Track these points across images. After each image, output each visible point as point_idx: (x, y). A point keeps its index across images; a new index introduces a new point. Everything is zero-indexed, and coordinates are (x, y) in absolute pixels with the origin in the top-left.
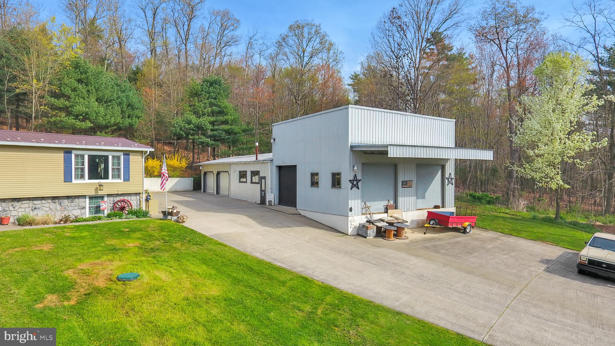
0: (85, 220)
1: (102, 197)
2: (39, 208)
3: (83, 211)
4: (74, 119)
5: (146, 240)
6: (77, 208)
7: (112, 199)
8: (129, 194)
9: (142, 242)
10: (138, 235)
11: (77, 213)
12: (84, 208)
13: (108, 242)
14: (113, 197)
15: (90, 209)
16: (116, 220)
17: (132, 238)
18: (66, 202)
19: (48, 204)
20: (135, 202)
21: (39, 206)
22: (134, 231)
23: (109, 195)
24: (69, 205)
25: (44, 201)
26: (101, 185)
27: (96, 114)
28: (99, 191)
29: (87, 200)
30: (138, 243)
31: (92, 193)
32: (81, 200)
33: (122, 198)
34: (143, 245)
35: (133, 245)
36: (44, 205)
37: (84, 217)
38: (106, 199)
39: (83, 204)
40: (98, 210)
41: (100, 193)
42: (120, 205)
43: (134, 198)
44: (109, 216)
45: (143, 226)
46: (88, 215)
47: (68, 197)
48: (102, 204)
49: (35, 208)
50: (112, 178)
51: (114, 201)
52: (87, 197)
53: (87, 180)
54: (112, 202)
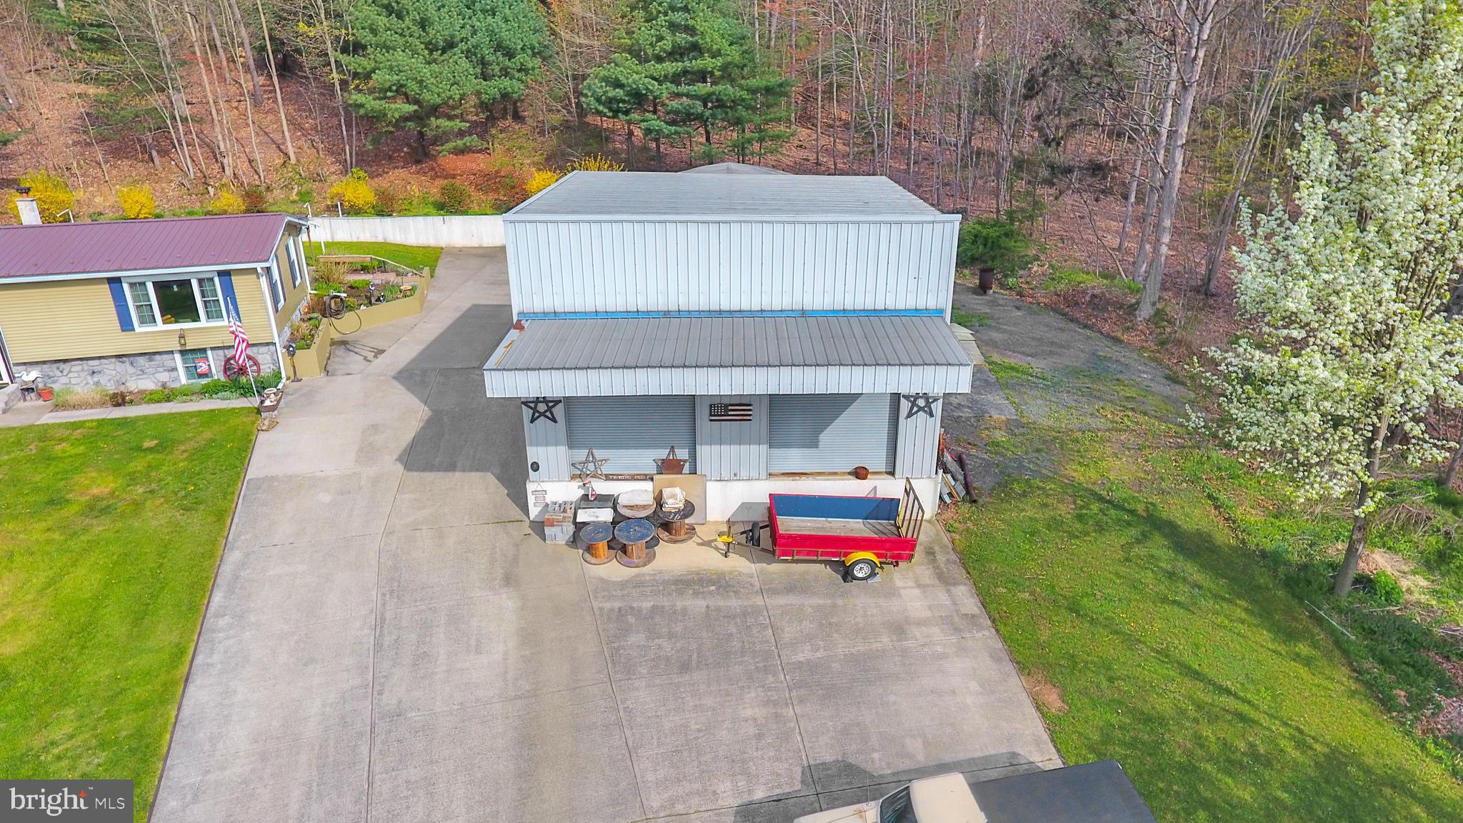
1: (204, 350)
3: (174, 374)
6: (161, 369)
7: (218, 354)
12: (174, 369)
17: (121, 472)
19: (112, 365)
20: (268, 357)
21: (99, 368)
23: (213, 348)
24: (148, 366)
25: (105, 363)
26: (188, 332)
29: (177, 357)
30: (112, 486)
35: (99, 491)
37: (177, 385)
38: (209, 354)
39: (171, 364)
43: (263, 349)
46: (184, 380)
47: (142, 355)
48: (200, 364)
49: (94, 373)
50: (208, 318)
51: (225, 356)
52: (174, 353)
53: (160, 326)
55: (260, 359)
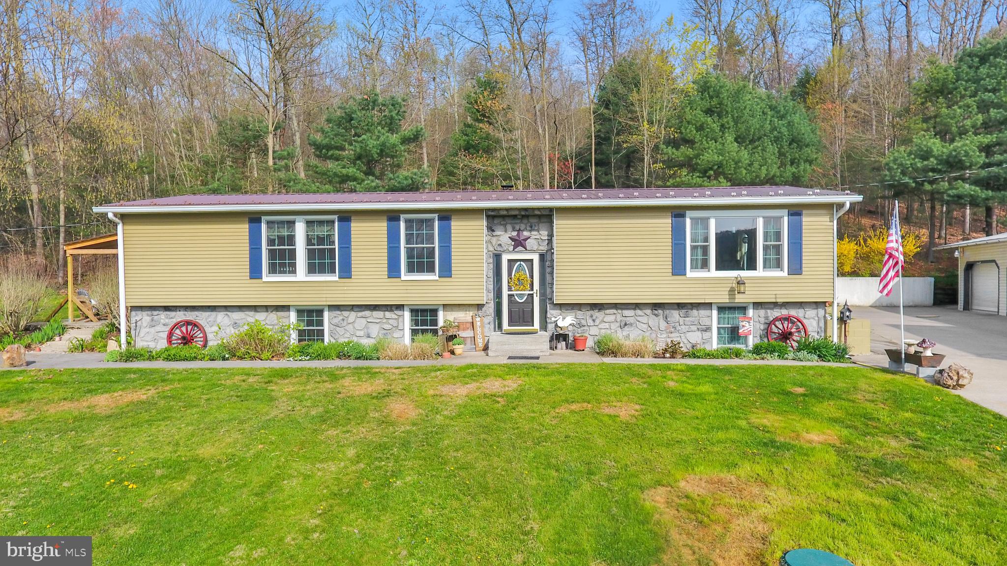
0: (709, 355)
1: (743, 309)
2: (631, 324)
3: (706, 335)
4: (699, 177)
5: (856, 428)
6: (694, 328)
7: (762, 312)
8: (800, 305)
9: (845, 432)
10: (829, 408)
11: (695, 337)
12: (708, 329)
13: (755, 419)
14: (766, 309)
15: (719, 333)
16: (773, 361)
17: (815, 417)
18: (675, 315)
19: (645, 317)
20: (815, 323)
21: (631, 320)
22: (818, 394)
23: (757, 305)
24: (681, 320)
25: (639, 312)
26: (740, 283)
27: (736, 163)
28: (737, 296)
29: (715, 313)
30: (834, 434)
31: (724, 299)
32: (703, 312)
33: (784, 312)
34: (849, 443)
35: (822, 438)
36: (639, 318)
37: (708, 348)
38: (751, 312)
39: (705, 322)
40: (734, 334)
41: (740, 299)
42: (781, 326)
43: (811, 313)
44: (757, 351)
45: (840, 384)
46: (715, 345)
47: (680, 306)
48: (744, 323)
49: (626, 324)
50: (764, 267)
51: (766, 318)
52: (714, 307)
53: (713, 272)
54: (762, 320)
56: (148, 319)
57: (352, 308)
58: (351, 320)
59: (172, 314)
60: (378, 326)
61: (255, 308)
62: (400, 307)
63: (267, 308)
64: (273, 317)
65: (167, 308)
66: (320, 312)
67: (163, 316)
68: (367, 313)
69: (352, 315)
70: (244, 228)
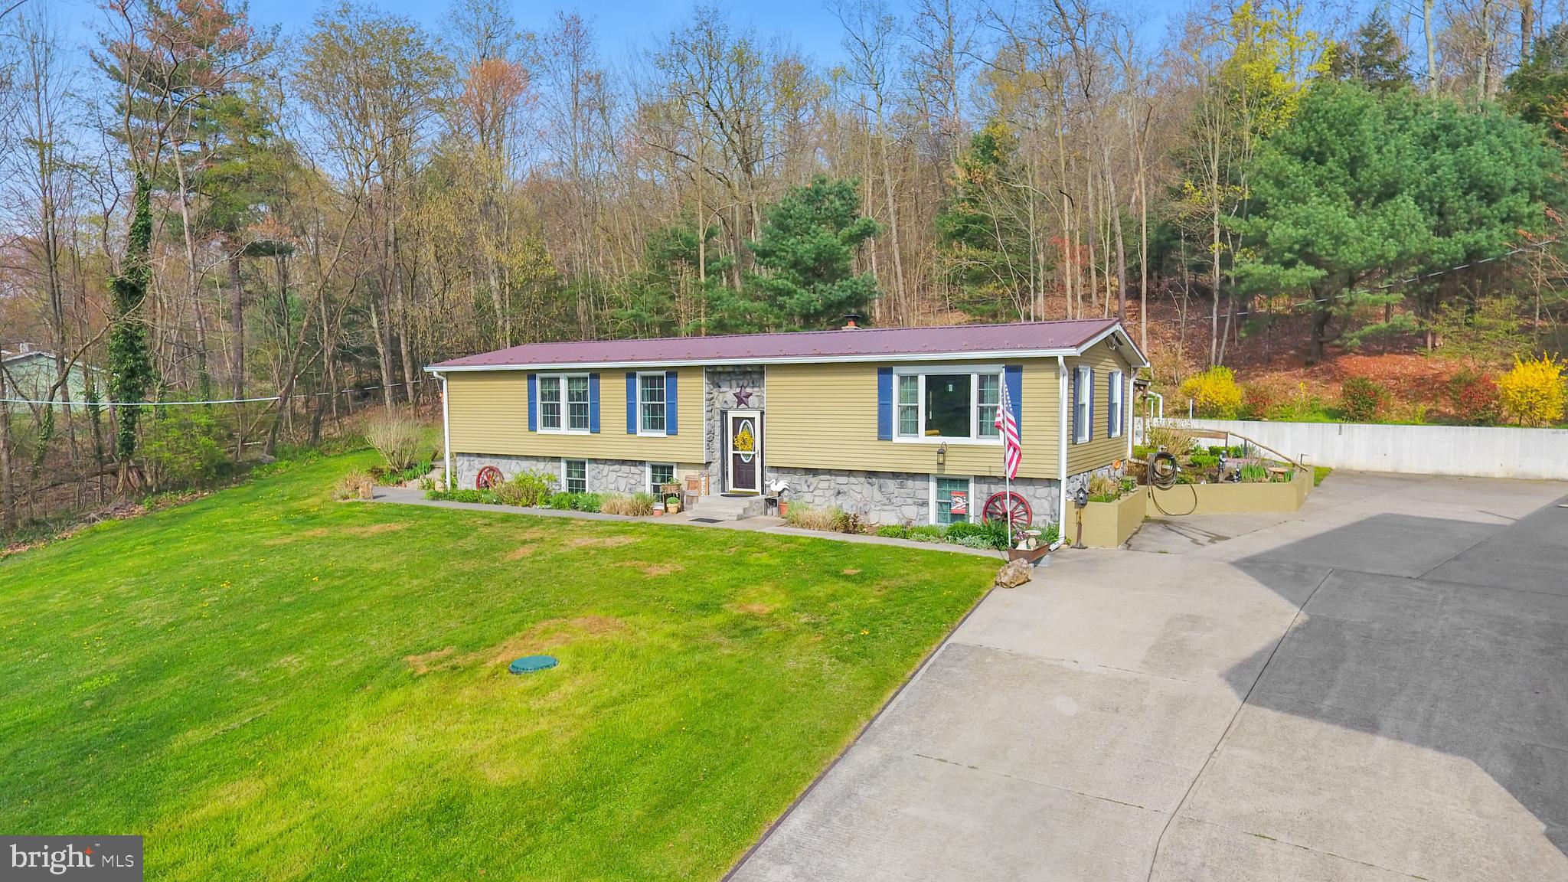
1: (963, 482)
2: (845, 493)
3: (923, 510)
5: (806, 605)
6: (910, 501)
7: (985, 487)
8: (1031, 481)
9: (789, 606)
10: (830, 588)
11: (910, 513)
12: (925, 503)
14: (989, 483)
15: (937, 508)
17: (798, 593)
18: (891, 485)
19: (859, 486)
20: (1046, 505)
22: (855, 577)
23: (979, 479)
24: (897, 492)
25: (852, 480)
26: (939, 451)
28: (948, 467)
29: (933, 485)
30: (776, 606)
32: (919, 484)
34: (771, 614)
35: (759, 608)
37: (921, 526)
38: (971, 487)
39: (921, 495)
41: (959, 471)
45: (903, 570)
46: (932, 520)
47: (895, 475)
48: (957, 499)
51: (988, 494)
52: (932, 479)
53: (922, 438)
54: (986, 497)
55: (1035, 505)
56: (466, 463)
57: (606, 461)
58: (605, 473)
59: (483, 460)
60: (624, 480)
61: (536, 458)
62: (642, 463)
63: (545, 459)
64: (550, 465)
65: (479, 455)
66: (584, 463)
67: (477, 460)
68: (617, 467)
69: (606, 468)
70: (524, 383)
